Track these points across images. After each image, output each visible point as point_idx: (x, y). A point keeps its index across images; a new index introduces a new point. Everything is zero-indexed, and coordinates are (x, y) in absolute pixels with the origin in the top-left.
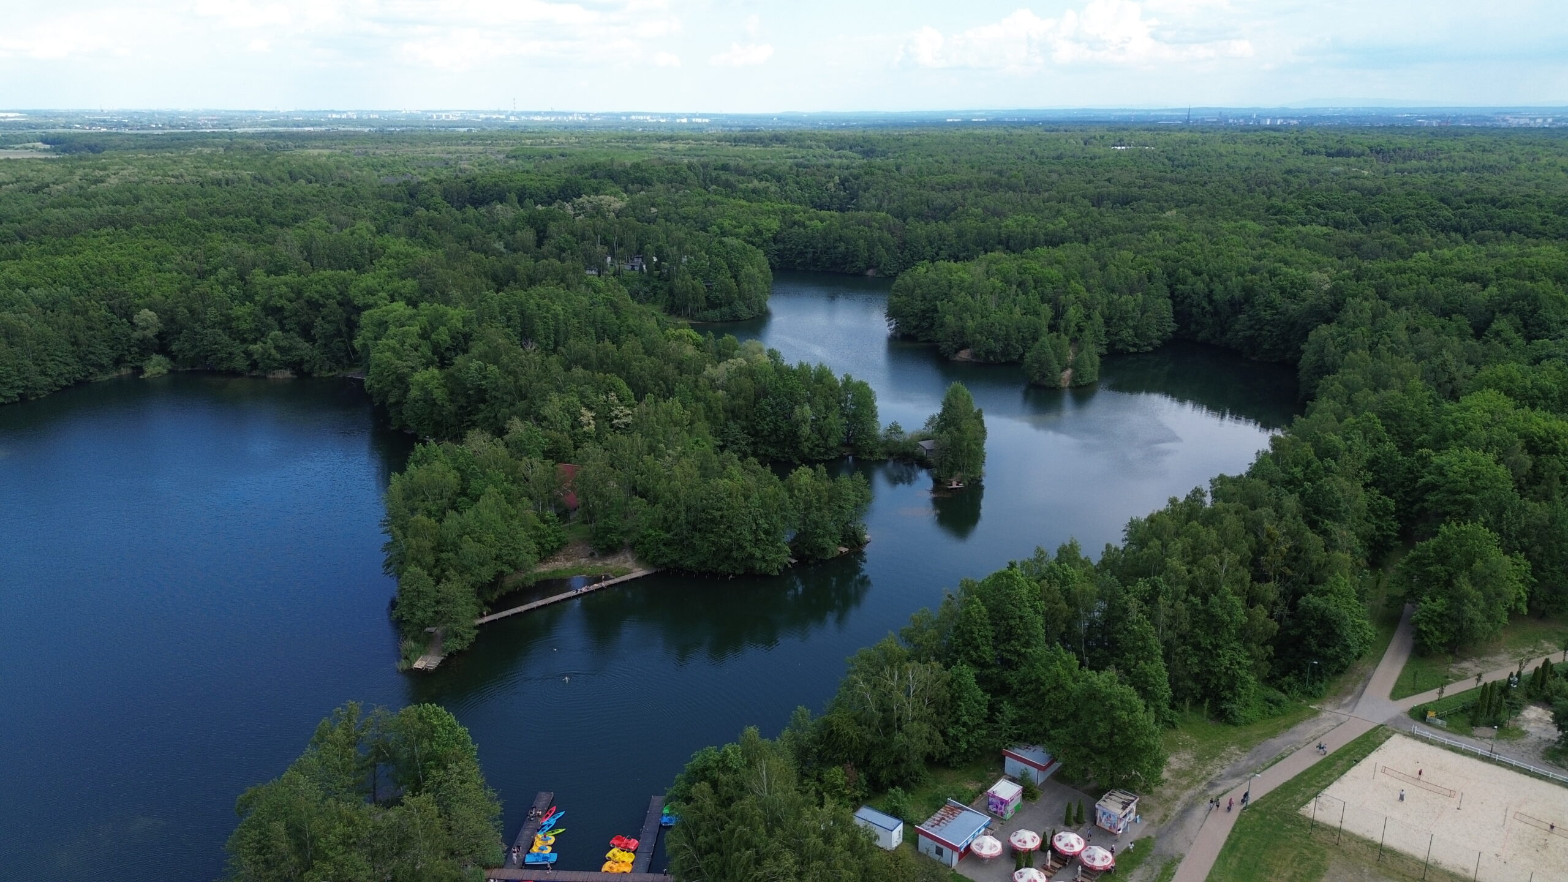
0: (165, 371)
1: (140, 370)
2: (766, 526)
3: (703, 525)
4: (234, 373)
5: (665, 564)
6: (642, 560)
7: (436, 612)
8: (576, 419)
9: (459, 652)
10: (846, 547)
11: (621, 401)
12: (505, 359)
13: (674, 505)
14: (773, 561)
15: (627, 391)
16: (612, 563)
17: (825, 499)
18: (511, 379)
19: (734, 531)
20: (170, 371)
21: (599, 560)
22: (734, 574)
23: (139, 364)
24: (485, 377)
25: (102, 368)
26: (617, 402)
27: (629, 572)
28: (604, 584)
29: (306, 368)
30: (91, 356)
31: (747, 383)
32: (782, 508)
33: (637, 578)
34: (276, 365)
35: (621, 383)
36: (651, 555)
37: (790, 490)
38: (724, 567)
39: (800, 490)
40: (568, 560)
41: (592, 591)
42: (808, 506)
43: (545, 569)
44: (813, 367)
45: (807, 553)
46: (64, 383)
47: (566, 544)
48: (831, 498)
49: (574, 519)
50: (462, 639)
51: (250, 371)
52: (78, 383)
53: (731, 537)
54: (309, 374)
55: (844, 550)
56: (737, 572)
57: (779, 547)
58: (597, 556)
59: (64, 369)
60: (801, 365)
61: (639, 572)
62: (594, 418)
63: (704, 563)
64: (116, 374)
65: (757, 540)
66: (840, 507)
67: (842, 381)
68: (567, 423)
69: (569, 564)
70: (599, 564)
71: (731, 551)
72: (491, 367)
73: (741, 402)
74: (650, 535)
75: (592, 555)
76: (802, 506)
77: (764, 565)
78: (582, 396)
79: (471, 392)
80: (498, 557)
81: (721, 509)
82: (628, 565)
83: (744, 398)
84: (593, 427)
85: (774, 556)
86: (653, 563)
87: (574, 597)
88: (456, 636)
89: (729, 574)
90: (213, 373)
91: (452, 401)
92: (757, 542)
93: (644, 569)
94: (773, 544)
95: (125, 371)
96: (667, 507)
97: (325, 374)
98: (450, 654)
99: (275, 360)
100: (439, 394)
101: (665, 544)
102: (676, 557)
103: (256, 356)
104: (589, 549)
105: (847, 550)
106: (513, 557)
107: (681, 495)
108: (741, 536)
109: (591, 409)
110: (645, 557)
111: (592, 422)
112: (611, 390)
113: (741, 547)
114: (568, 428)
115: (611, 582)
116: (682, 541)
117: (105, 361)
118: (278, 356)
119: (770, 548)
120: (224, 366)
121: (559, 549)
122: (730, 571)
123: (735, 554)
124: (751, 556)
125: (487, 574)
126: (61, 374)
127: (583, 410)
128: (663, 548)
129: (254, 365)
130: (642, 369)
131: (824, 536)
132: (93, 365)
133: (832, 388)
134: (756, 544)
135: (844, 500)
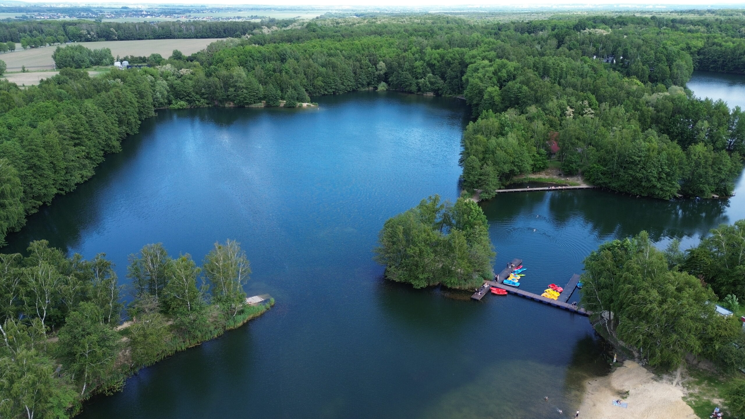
0: (385, 89)
1: (376, 88)
2: (668, 170)
3: (627, 165)
4: (411, 92)
5: (599, 184)
6: (586, 181)
7: (480, 179)
8: (563, 112)
9: (487, 200)
10: (717, 195)
11: (590, 106)
12: (532, 84)
13: (612, 152)
14: (667, 191)
15: (594, 100)
16: (570, 180)
17: (710, 162)
18: (533, 92)
19: (647, 171)
20: (387, 90)
21: (564, 177)
22: (640, 196)
23: (376, 86)
24: (521, 93)
25: (363, 85)
26: (587, 105)
27: (578, 185)
28: (564, 187)
29: (440, 92)
30: (360, 80)
31: (670, 104)
32: (680, 163)
33: (583, 188)
34: (428, 89)
35: (593, 97)
36: (593, 178)
37: (688, 155)
38: (635, 191)
39: (695, 155)
40: (546, 175)
41: (557, 190)
42: (698, 165)
43: (534, 177)
44: (714, 101)
45: (690, 192)
46: (349, 90)
47: (548, 168)
48: (714, 163)
49: (554, 159)
50: (489, 194)
51: (417, 92)
52: (354, 90)
53: (643, 174)
54: (441, 95)
55: (716, 196)
56: (643, 195)
57: (673, 184)
58: (562, 175)
59: (350, 83)
60: (707, 99)
61: (584, 186)
62: (573, 113)
63: (623, 187)
64: (367, 89)
65: (661, 178)
66: (719, 169)
67: (733, 110)
68: (559, 113)
69: (547, 177)
70: (563, 179)
71: (642, 182)
72: (525, 87)
73: (663, 114)
74: (594, 167)
75: (560, 175)
76: (693, 164)
77: (661, 193)
78: (569, 101)
79: (513, 99)
80: (513, 162)
81: (640, 157)
82: (578, 182)
83: (666, 113)
84: (572, 117)
85: (669, 188)
86: (593, 183)
87: (547, 190)
88: (486, 193)
89: (637, 195)
90: (403, 92)
91: (502, 103)
92: (660, 179)
93: (587, 185)
94: (670, 182)
95: (371, 88)
96: (607, 153)
97: (447, 96)
98: (482, 200)
99: (428, 87)
100: (497, 99)
101: (602, 174)
102: (607, 181)
103: (420, 85)
104: (559, 172)
105: (718, 196)
106: (520, 164)
107: (617, 147)
108: (651, 174)
109: (571, 108)
110: (589, 179)
111: (572, 114)
112: (585, 99)
113: (649, 181)
114: (558, 115)
115: (568, 187)
116: (612, 173)
117: (365, 83)
118: (430, 85)
119: (667, 184)
120: (407, 89)
121: (543, 169)
122: (638, 193)
123: (643, 184)
124: (654, 186)
125: (507, 168)
126: (348, 86)
127: (568, 108)
128: (600, 175)
129: (419, 90)
130: (605, 92)
131: (704, 183)
132: (360, 84)
133: (725, 113)
134: (658, 180)
135: (723, 165)
